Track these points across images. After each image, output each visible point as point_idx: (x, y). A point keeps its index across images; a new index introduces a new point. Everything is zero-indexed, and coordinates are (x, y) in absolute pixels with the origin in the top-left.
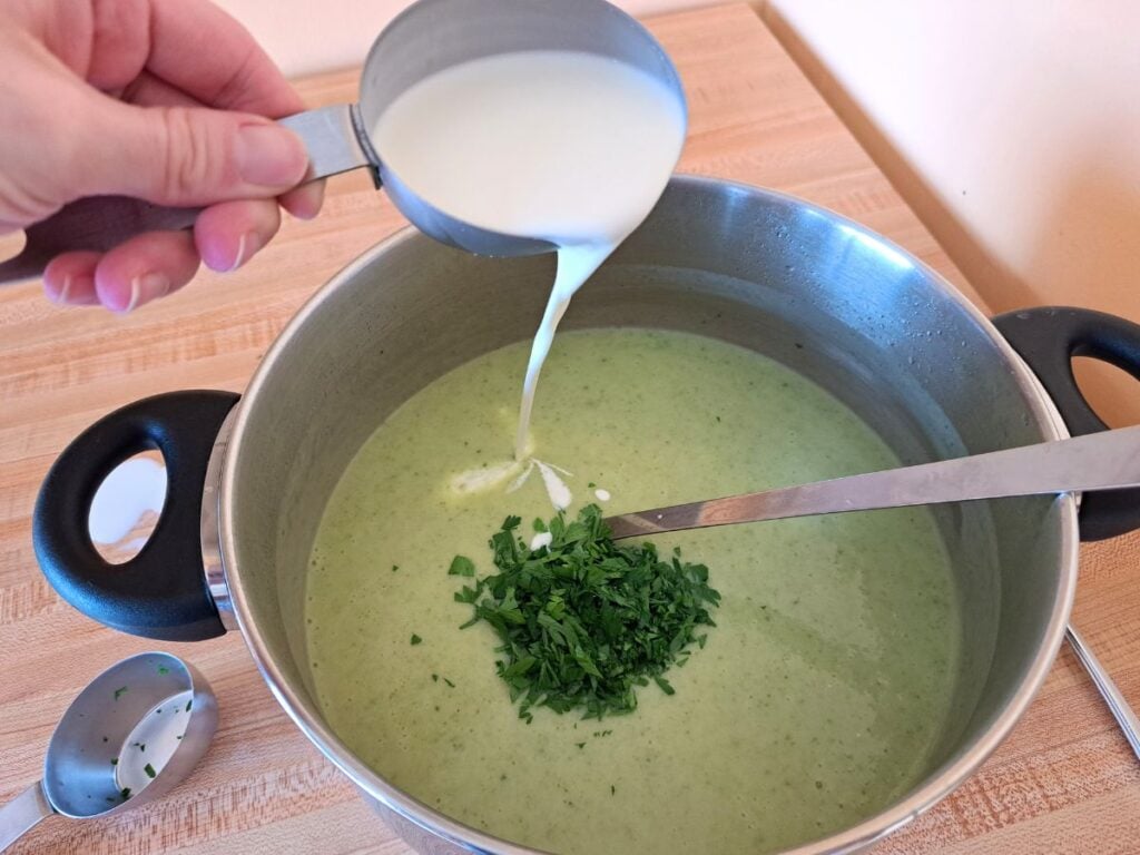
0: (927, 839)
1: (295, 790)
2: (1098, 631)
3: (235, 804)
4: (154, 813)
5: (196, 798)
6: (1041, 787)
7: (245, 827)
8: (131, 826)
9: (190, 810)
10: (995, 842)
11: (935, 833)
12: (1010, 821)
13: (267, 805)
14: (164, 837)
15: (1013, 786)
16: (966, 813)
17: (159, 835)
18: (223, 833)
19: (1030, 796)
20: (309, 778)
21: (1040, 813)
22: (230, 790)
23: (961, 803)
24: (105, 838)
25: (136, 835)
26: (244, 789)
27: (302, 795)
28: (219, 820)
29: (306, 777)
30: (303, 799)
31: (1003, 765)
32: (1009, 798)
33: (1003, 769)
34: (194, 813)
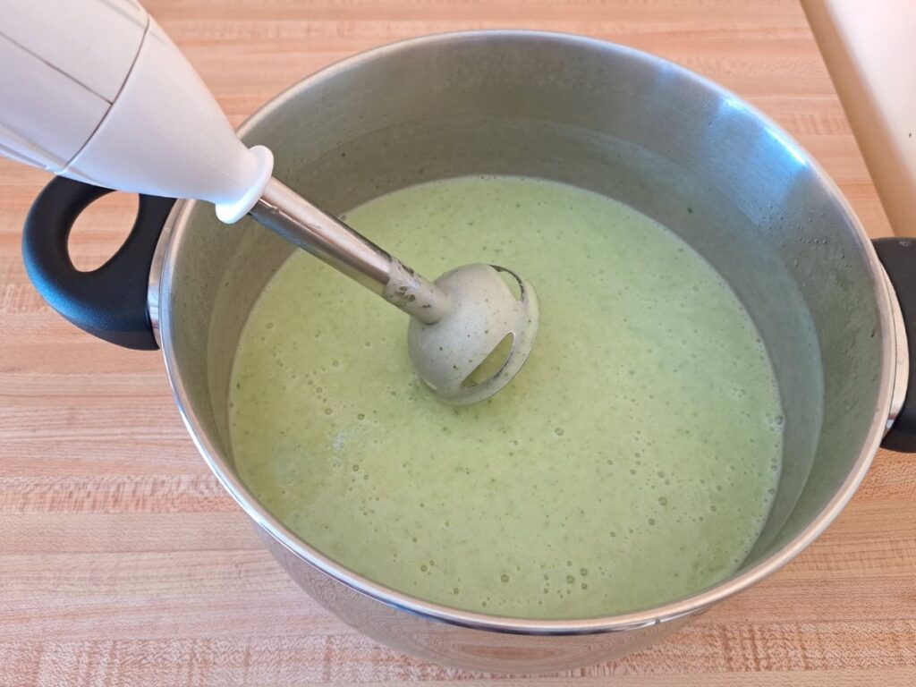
0: (694, 663)
1: (202, 493)
2: (899, 539)
3: (153, 492)
4: (91, 482)
5: (125, 479)
6: (804, 649)
7: (157, 510)
8: (72, 488)
10: (750, 680)
11: (701, 661)
12: (769, 668)
14: (95, 502)
15: (780, 642)
16: (733, 652)
17: (91, 499)
18: (140, 510)
19: (792, 653)
20: (214, 486)
21: (796, 668)
22: (152, 480)
23: (731, 644)
24: (51, 491)
25: (75, 495)
26: (163, 482)
27: (206, 498)
28: (138, 501)
30: (206, 501)
31: (778, 623)
32: (773, 650)
33: (776, 627)
34: (121, 489)
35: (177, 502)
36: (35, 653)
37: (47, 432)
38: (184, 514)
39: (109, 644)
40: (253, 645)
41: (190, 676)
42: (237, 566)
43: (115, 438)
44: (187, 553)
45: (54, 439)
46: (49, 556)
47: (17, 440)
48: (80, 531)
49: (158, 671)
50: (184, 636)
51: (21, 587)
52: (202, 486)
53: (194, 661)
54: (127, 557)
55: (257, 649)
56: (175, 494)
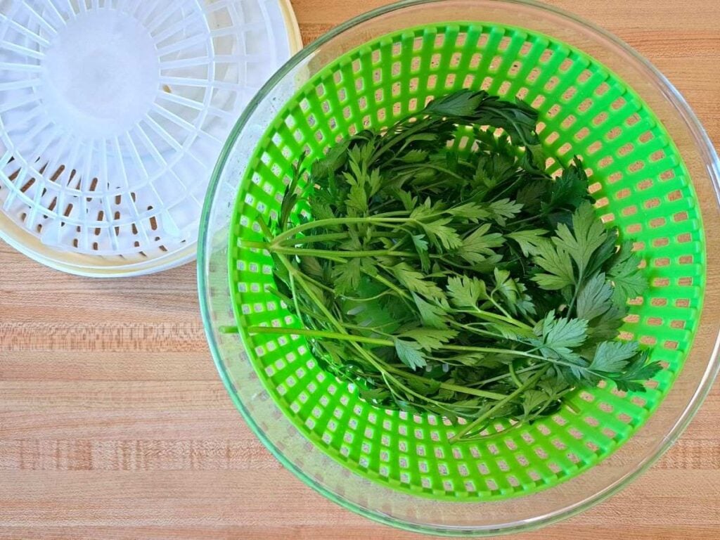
35: (164, 344)
36: (87, 448)
37: (53, 286)
38: (172, 353)
39: (134, 443)
40: (231, 444)
41: (192, 463)
42: (214, 392)
43: (107, 291)
44: (178, 382)
45: (61, 292)
46: (80, 383)
47: (32, 292)
48: (97, 365)
49: (171, 460)
50: (184, 438)
51: (65, 404)
52: (181, 332)
53: (193, 454)
54: (135, 384)
55: (234, 447)
56: (162, 339)
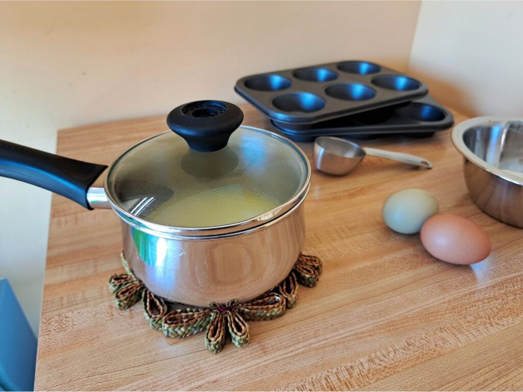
9: (326, 380)
13: (369, 373)
29: (382, 358)
